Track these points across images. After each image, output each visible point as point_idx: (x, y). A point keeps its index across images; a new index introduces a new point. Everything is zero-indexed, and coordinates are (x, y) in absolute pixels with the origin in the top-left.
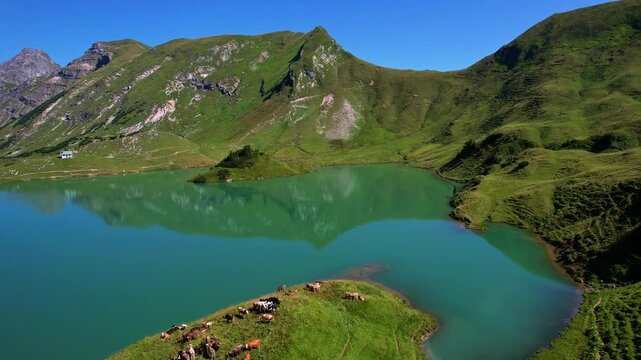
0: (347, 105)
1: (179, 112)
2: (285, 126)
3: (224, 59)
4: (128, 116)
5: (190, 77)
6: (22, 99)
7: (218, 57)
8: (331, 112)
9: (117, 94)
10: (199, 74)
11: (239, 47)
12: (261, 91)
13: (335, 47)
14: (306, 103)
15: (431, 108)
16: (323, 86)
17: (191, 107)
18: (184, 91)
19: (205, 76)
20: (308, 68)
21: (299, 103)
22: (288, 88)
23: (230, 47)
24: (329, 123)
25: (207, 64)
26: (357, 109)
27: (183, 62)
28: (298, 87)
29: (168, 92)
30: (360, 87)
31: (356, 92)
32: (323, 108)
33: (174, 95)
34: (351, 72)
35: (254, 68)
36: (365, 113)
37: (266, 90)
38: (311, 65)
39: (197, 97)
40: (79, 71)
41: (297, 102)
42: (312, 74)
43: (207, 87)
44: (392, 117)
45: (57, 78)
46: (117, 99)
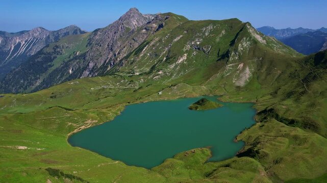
0: (247, 69)
1: (188, 59)
2: (222, 77)
3: (207, 34)
4: (171, 59)
5: (193, 43)
6: (133, 39)
7: (204, 34)
8: (240, 72)
9: (167, 46)
10: (196, 42)
11: (213, 27)
12: (218, 54)
13: (251, 37)
14: (232, 67)
15: (279, 76)
16: (241, 59)
17: (192, 58)
18: (190, 49)
19: (199, 43)
20: (236, 50)
21: (230, 67)
22: (227, 58)
23: (210, 27)
24: (238, 77)
25: (199, 37)
26: (251, 71)
27: (191, 35)
28: (231, 59)
29: (184, 50)
30: (255, 60)
31: (253, 62)
32: (238, 70)
33: (187, 52)
34: (254, 52)
35: (218, 40)
36: (253, 74)
37: (220, 54)
38: (238, 49)
39: (195, 53)
40: (152, 28)
41: (229, 66)
42: (237, 53)
43: (199, 49)
44: (263, 77)
45: (144, 30)
46: (166, 49)
